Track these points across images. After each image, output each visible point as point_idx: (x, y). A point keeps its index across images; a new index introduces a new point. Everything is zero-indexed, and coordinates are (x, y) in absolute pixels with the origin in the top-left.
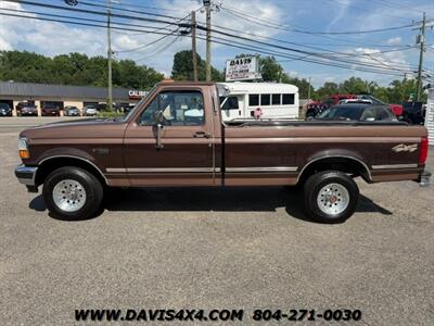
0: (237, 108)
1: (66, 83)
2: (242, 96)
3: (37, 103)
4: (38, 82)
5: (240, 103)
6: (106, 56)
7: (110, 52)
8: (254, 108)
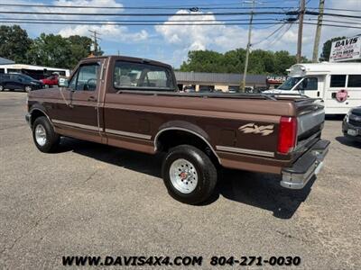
0: (316, 89)
1: (229, 72)
2: (322, 77)
3: (197, 87)
4: (211, 72)
5: (320, 84)
6: (245, 48)
7: (250, 45)
8: (337, 90)
